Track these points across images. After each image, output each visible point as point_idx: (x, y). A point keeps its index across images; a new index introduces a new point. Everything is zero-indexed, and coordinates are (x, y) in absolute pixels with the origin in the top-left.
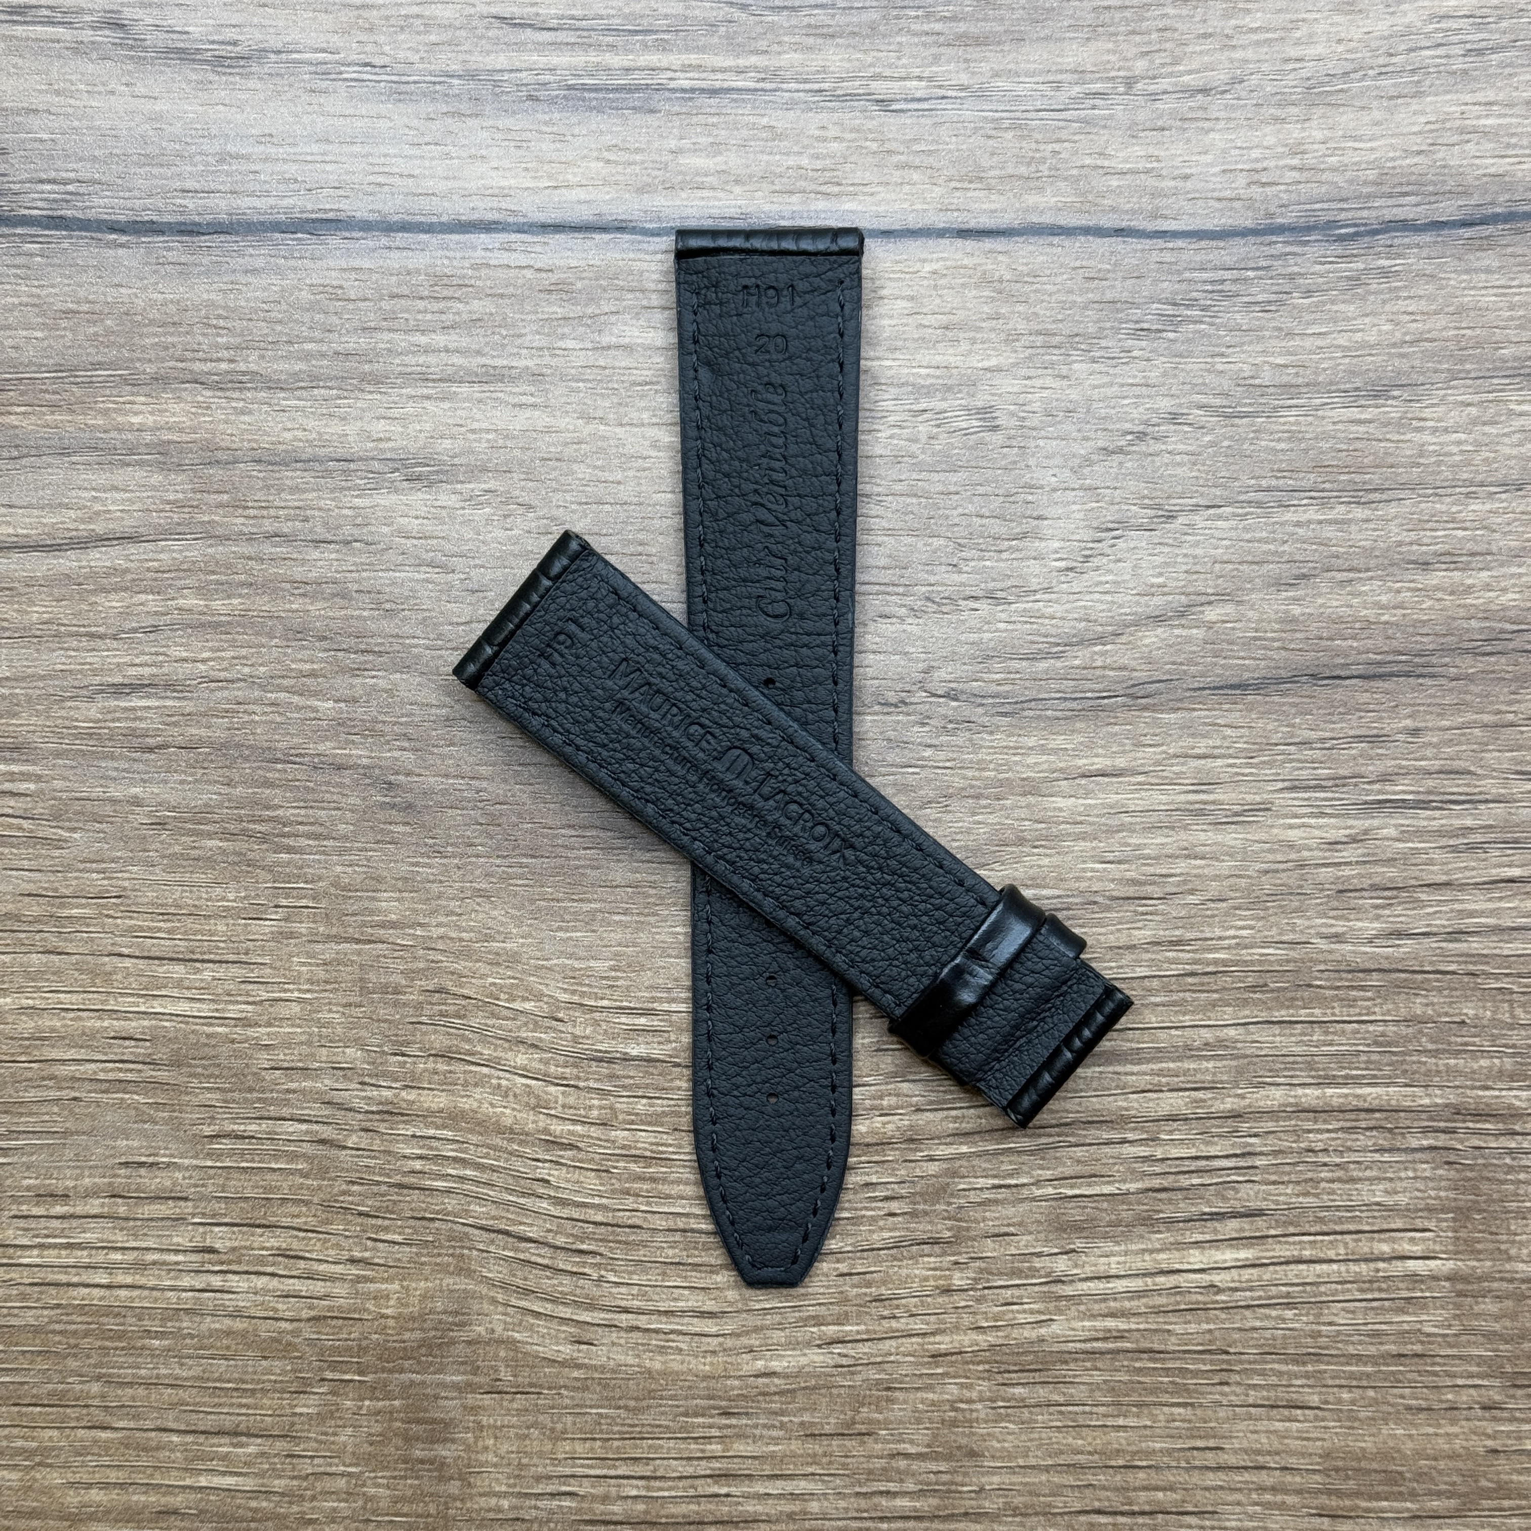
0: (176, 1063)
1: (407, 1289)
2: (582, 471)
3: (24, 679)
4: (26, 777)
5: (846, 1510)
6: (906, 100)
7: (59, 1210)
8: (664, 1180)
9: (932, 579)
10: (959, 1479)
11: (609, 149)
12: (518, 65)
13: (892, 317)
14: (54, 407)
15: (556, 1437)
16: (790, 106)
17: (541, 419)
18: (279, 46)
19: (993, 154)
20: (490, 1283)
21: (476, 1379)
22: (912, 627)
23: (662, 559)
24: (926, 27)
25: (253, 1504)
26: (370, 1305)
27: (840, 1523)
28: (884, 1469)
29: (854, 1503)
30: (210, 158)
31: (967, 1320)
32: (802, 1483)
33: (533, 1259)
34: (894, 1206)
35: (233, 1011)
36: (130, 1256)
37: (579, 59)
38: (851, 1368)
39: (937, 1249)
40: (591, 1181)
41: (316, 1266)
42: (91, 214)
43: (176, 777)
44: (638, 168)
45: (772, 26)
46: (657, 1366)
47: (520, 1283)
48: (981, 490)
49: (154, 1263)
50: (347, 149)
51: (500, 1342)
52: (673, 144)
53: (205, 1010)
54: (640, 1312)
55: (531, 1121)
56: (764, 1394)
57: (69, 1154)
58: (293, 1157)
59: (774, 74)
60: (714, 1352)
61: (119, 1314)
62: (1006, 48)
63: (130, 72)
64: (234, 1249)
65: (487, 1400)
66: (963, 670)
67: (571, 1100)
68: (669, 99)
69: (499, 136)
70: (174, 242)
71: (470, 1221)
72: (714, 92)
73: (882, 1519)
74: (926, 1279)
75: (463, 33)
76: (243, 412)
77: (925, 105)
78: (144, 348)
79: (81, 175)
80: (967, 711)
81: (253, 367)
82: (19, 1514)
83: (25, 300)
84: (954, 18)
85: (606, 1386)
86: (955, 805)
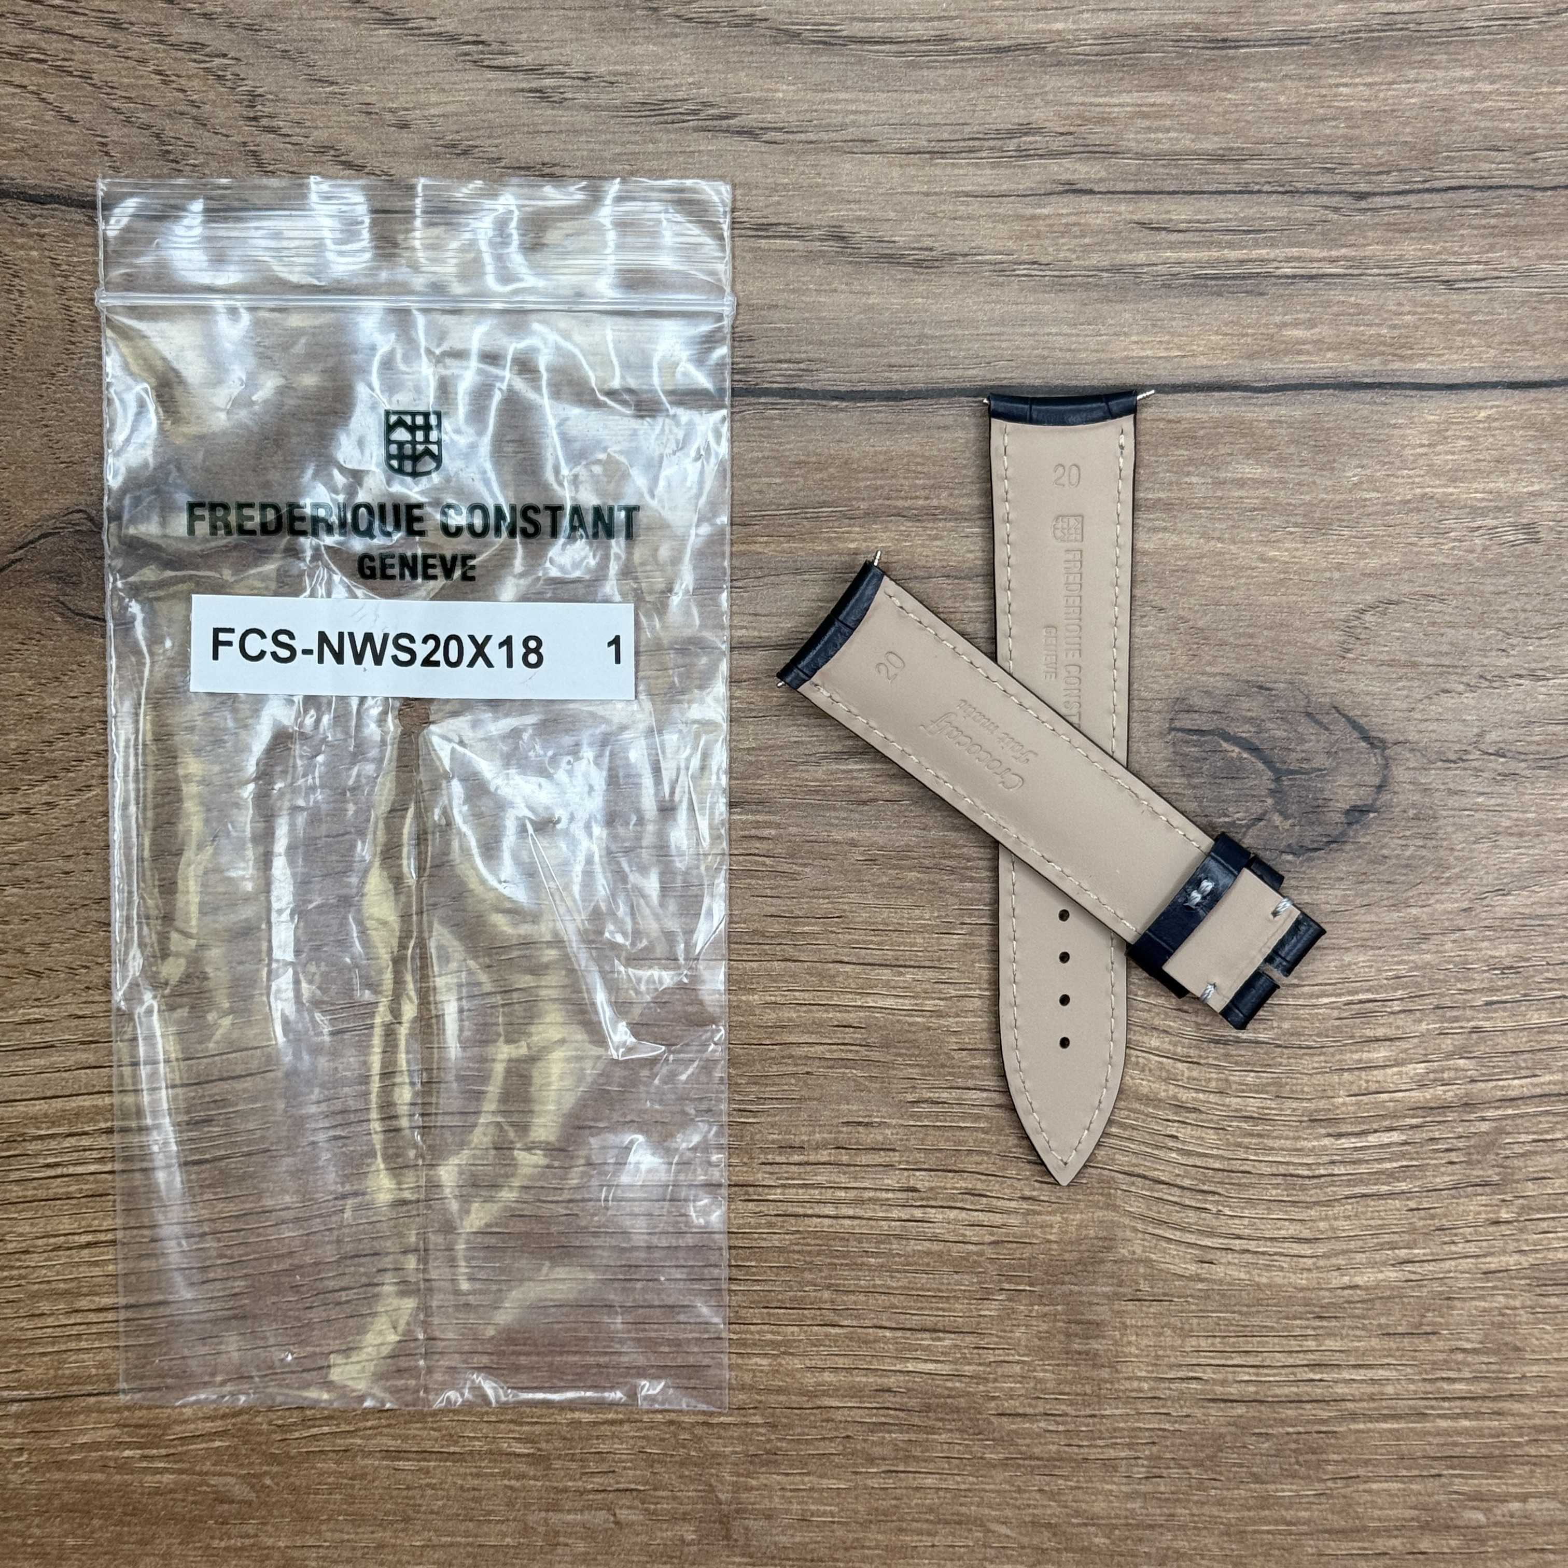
0: (886, 1045)
1: (1066, 1219)
2: (1202, 579)
3: (766, 748)
4: (768, 825)
5: (1415, 1392)
6: (1466, 280)
7: (796, 1158)
8: (1269, 1136)
9: (1485, 661)
10: (1505, 1368)
11: (1226, 325)
12: (1154, 259)
13: (1453, 453)
14: (790, 537)
15: (1185, 1334)
16: (1373, 287)
17: (1172, 539)
18: (966, 250)
19: (1536, 324)
20: (1130, 1214)
21: (1121, 1290)
22: (1469, 699)
23: (1266, 648)
24: (1484, 222)
25: (949, 1384)
26: (1037, 1232)
27: (1411, 1402)
28: (1445, 1361)
29: (1422, 1387)
30: (912, 341)
31: (1512, 1246)
32: (1381, 1372)
33: (1166, 1197)
34: (1453, 1156)
35: (929, 1005)
36: (852, 1194)
37: (1204, 255)
38: (1420, 1282)
39: (1487, 1189)
40: (1211, 1136)
41: (995, 1202)
42: (817, 386)
43: (884, 823)
44: (1249, 340)
45: (1358, 226)
46: (1264, 1280)
47: (1155, 1215)
48: (1525, 591)
49: (870, 1199)
50: (1019, 330)
51: (1139, 1261)
52: (1278, 319)
53: (907, 1004)
54: (1250, 1238)
55: (1164, 1091)
56: (1349, 1302)
57: (804, 1115)
58: (977, 1118)
59: (1360, 263)
60: (1309, 1270)
61: (842, 1239)
62: (1549, 236)
63: (849, 274)
64: (931, 1189)
65: (1130, 1306)
66: (1510, 734)
67: (1195, 1074)
68: (1275, 284)
69: (1139, 317)
70: (881, 406)
71: (1116, 1168)
72: (1311, 277)
73: (1443, 1399)
74: (1479, 1213)
75: (1110, 236)
76: (936, 538)
77: (1483, 284)
78: (858, 490)
79: (811, 355)
80: (1513, 766)
81: (944, 503)
82: (769, 1390)
83: (767, 454)
84: (1507, 215)
85: (1223, 1296)
86: (1503, 841)
